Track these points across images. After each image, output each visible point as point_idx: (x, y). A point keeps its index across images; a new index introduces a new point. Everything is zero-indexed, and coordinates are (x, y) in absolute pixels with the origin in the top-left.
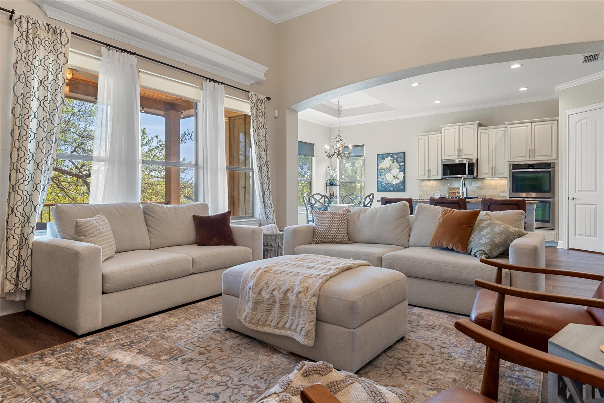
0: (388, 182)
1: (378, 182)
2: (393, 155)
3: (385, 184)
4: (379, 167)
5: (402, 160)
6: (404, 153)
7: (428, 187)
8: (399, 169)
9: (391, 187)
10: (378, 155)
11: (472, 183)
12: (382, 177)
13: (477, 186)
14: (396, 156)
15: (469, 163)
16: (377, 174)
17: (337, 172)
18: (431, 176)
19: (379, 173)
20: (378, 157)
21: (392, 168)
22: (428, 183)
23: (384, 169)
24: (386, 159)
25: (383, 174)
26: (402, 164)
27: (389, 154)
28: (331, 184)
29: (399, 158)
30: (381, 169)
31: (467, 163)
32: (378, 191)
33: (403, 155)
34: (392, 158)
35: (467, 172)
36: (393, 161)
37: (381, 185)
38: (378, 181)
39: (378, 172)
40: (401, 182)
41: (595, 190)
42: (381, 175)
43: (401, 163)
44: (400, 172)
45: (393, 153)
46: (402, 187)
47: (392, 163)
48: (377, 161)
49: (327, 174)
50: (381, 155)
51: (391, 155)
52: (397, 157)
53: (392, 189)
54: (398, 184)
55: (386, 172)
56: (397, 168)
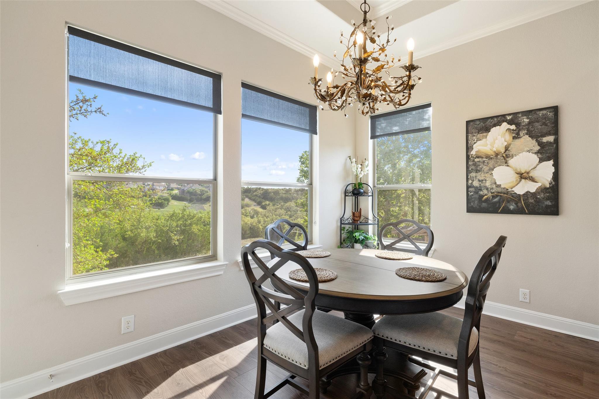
0: (499, 190)
1: (470, 189)
2: (517, 118)
3: (490, 195)
4: (473, 152)
5: (548, 128)
6: (555, 109)
8: (537, 153)
9: (508, 202)
10: (468, 123)
12: (481, 176)
14: (526, 120)
16: (467, 168)
17: (368, 168)
19: (473, 167)
20: (469, 128)
21: (513, 150)
23: (488, 157)
24: (493, 130)
25: (486, 168)
26: (550, 139)
27: (504, 116)
28: (356, 192)
29: (537, 124)
30: (478, 157)
32: (468, 211)
33: (551, 114)
34: (513, 127)
36: (518, 134)
37: (477, 196)
38: (468, 187)
39: (470, 163)
40: (543, 190)
42: (477, 171)
43: (544, 136)
44: (541, 160)
45: (518, 113)
46: (548, 203)
47: (514, 138)
48: (467, 137)
49: (347, 172)
50: (478, 123)
51: (509, 118)
52: (531, 123)
53: (512, 207)
54: (534, 195)
55: (491, 163)
56: (529, 151)
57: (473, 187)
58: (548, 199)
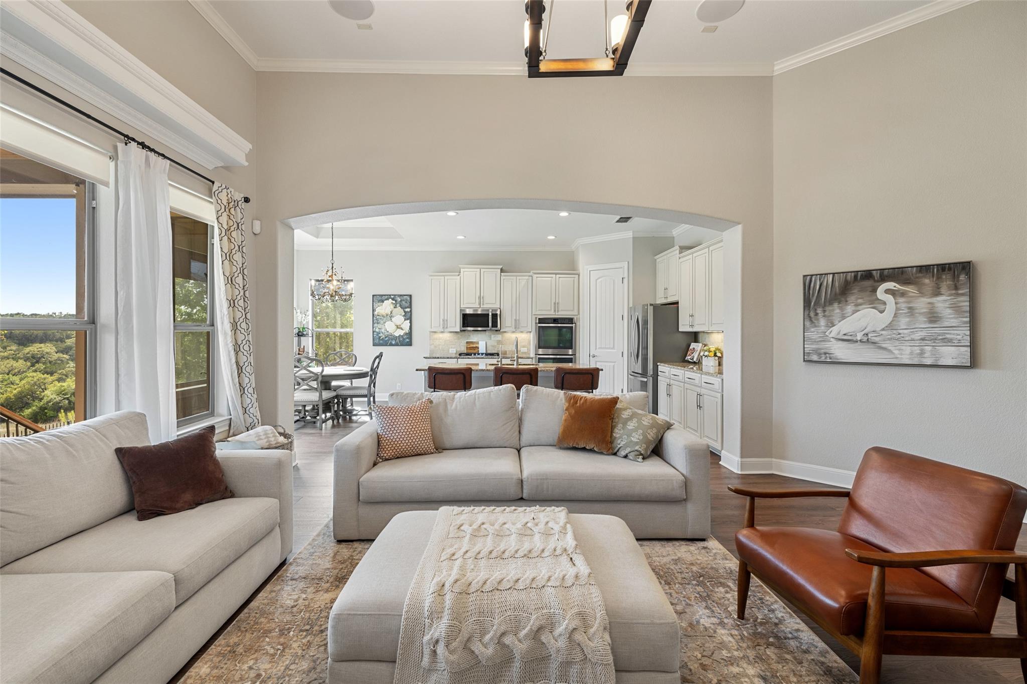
0: (388, 334)
2: (395, 297)
3: (384, 336)
4: (376, 313)
5: (408, 305)
6: (410, 296)
7: (441, 341)
8: (403, 316)
9: (392, 340)
10: (373, 296)
11: (492, 336)
12: (380, 326)
13: (497, 340)
15: (492, 314)
16: (373, 321)
17: (308, 317)
18: (447, 328)
19: (376, 321)
20: (374, 299)
21: (394, 315)
22: (441, 335)
23: (383, 316)
24: (385, 302)
25: (382, 322)
26: (408, 310)
27: (390, 295)
28: (300, 334)
29: (403, 302)
30: (378, 316)
31: (490, 314)
32: (374, 345)
33: (409, 298)
34: (394, 302)
35: (490, 324)
36: (396, 306)
37: (377, 337)
38: (373, 332)
39: (374, 319)
40: (406, 334)
41: (613, 348)
42: (378, 323)
43: (406, 308)
44: (405, 320)
45: (396, 295)
46: (408, 340)
47: (394, 307)
48: (373, 304)
50: (378, 297)
51: (392, 297)
52: (401, 301)
53: (393, 343)
54: (402, 336)
55: (385, 319)
56: (400, 315)
57: (376, 332)
58: (407, 338)
